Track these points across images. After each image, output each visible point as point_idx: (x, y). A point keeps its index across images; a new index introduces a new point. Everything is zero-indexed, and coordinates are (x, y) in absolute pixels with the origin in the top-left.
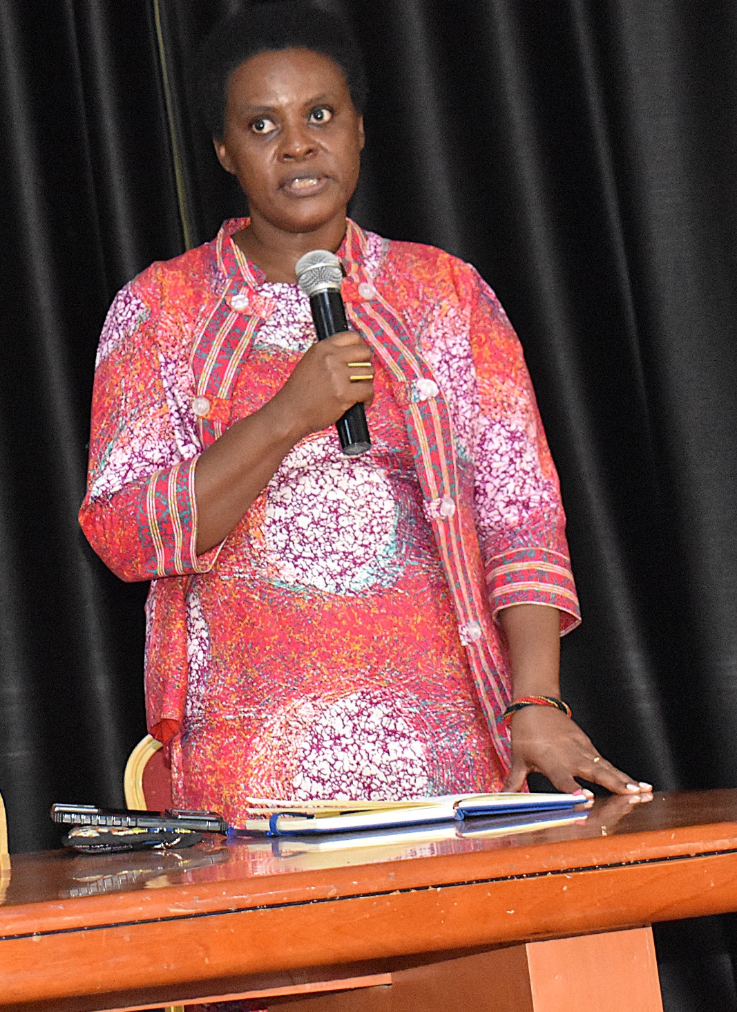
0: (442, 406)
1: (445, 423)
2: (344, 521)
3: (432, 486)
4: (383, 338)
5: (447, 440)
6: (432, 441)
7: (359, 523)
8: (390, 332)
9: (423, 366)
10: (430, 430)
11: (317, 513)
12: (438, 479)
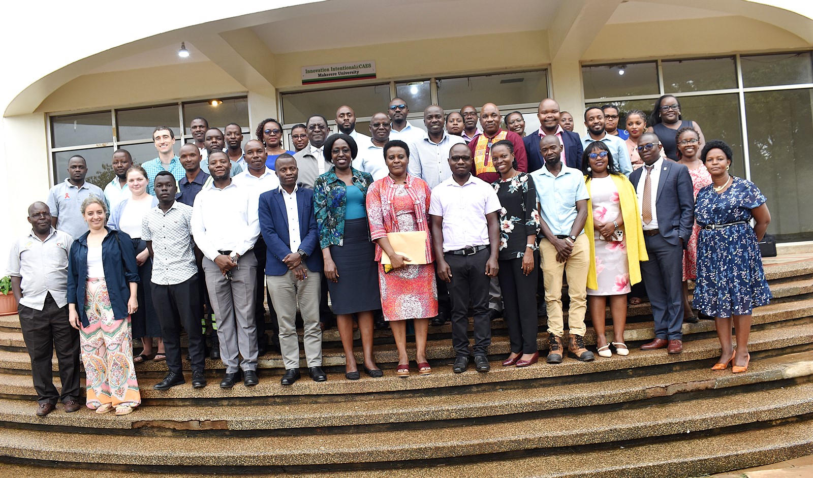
0: (420, 205)
1: (421, 208)
2: (405, 224)
3: (418, 217)
4: (412, 194)
5: (421, 210)
6: (418, 210)
7: (407, 224)
8: (413, 193)
9: (418, 198)
10: (418, 208)
11: (401, 222)
12: (420, 216)
